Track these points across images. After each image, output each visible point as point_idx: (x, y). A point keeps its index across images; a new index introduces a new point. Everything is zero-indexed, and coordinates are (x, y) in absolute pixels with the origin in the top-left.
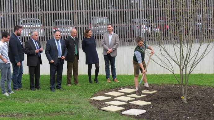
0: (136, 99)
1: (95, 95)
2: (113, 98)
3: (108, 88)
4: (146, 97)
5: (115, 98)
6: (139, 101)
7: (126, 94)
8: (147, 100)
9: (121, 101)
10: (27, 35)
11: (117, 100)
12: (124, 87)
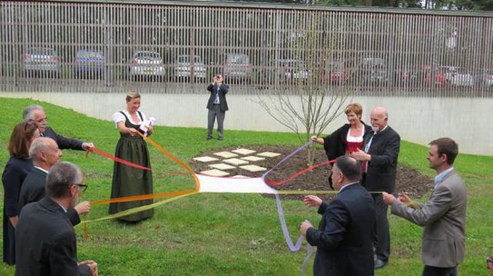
0: (251, 163)
1: (201, 154)
2: (221, 160)
3: (221, 147)
4: (264, 161)
5: (224, 160)
6: (253, 166)
7: (240, 156)
8: (264, 165)
9: (231, 164)
10: (142, 73)
11: (225, 163)
12: (242, 147)
